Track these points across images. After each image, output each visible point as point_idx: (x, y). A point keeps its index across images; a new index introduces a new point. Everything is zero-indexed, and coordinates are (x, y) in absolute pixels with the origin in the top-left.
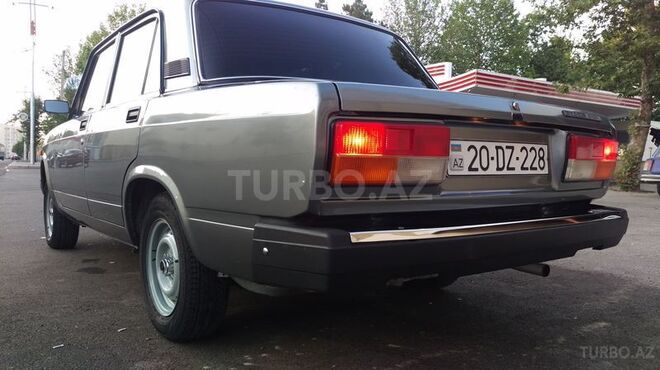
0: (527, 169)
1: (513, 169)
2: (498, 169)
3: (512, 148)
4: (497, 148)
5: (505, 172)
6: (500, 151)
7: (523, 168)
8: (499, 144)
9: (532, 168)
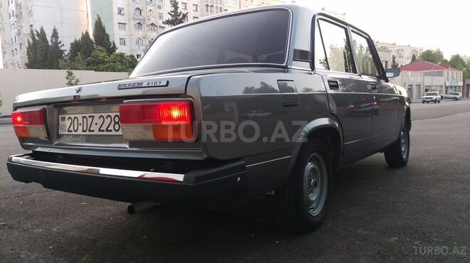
0: (103, 131)
1: (93, 131)
2: (83, 131)
3: (93, 117)
4: (83, 117)
5: (87, 133)
6: (85, 119)
7: (100, 130)
8: (84, 115)
9: (107, 130)
